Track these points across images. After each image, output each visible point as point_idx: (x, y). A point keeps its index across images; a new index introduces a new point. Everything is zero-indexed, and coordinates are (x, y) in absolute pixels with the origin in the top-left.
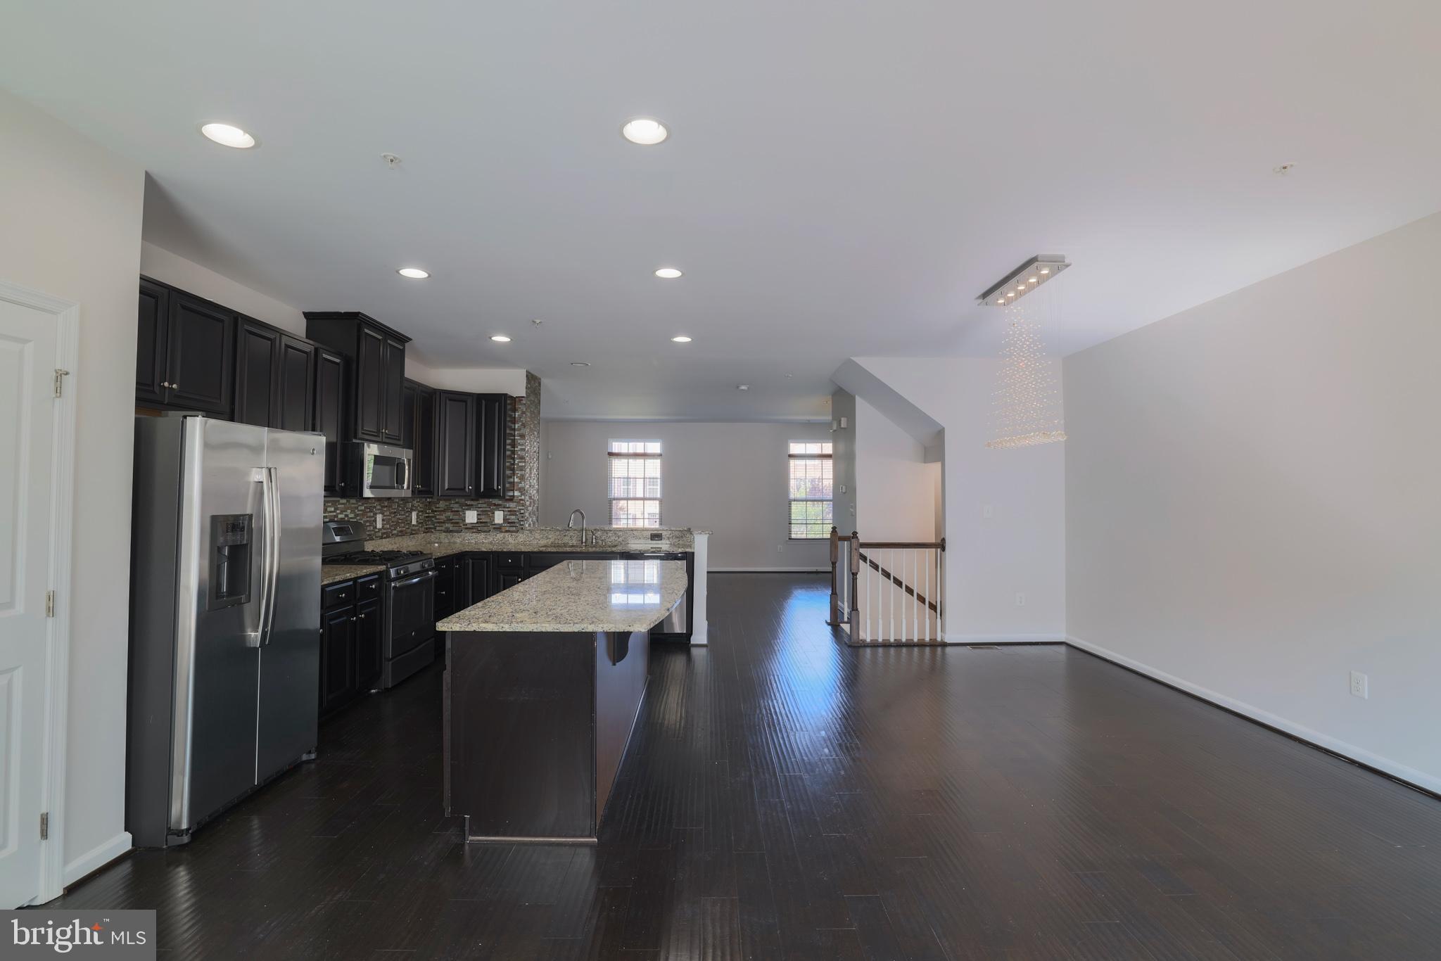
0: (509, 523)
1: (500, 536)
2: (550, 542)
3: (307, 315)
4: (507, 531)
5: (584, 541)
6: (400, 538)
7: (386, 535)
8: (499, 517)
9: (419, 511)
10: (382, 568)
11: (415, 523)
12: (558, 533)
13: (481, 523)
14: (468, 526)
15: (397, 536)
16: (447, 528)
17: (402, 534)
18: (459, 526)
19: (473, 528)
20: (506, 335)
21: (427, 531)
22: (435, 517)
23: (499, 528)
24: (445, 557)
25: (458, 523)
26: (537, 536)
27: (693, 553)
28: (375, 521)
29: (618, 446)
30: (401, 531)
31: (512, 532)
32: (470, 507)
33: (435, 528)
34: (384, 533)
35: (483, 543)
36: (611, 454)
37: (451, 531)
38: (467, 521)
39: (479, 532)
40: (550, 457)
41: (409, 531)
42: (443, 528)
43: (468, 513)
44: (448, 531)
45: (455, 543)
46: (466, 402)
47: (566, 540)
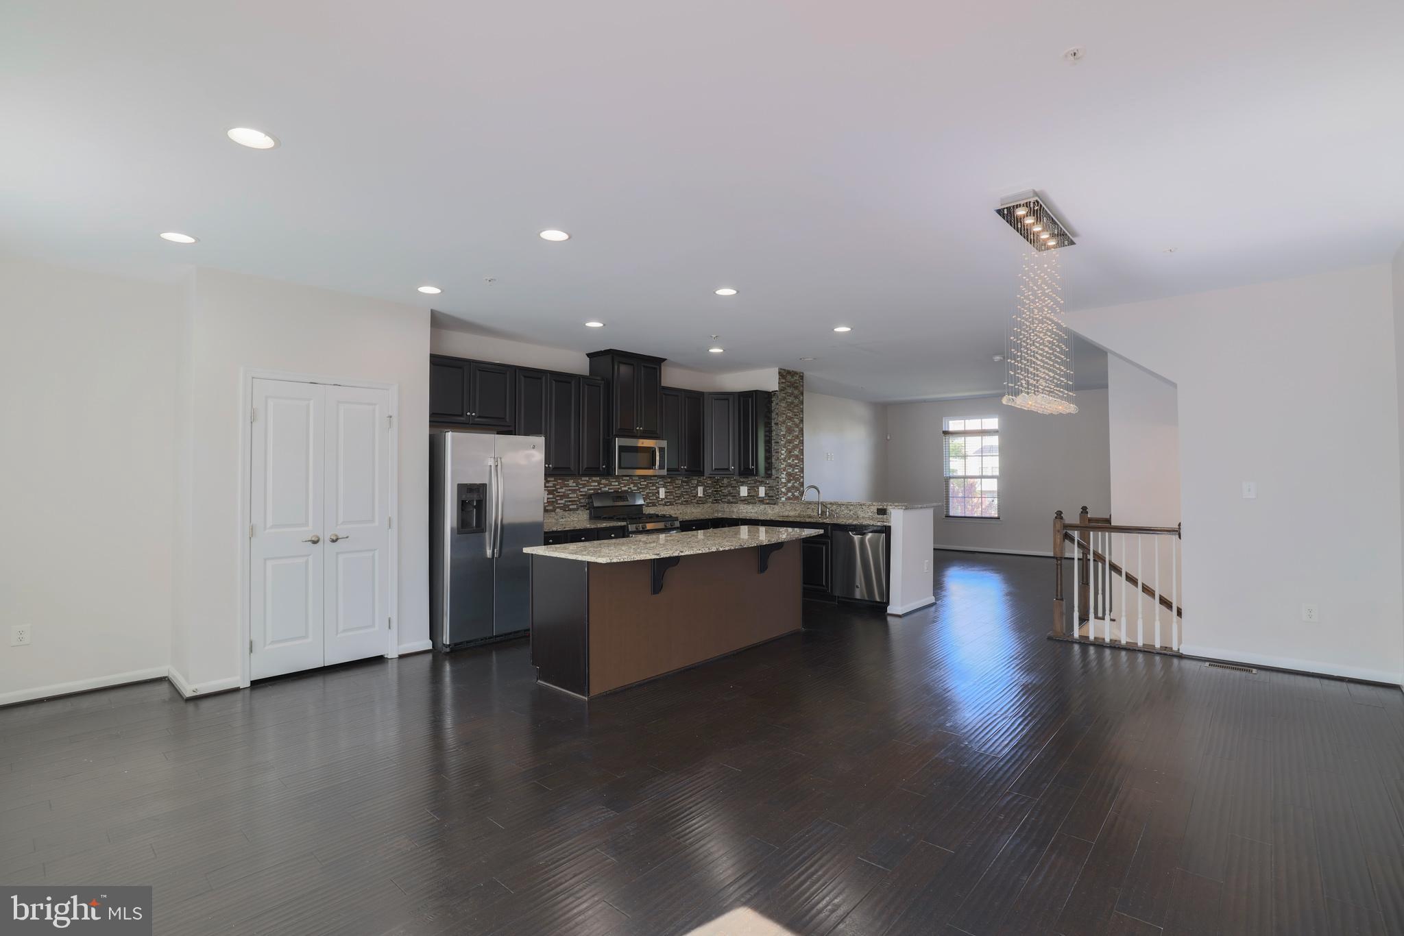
0: (769, 496)
1: (762, 507)
2: (797, 513)
3: (588, 355)
4: (768, 504)
5: (820, 512)
6: (683, 507)
7: (667, 503)
8: (762, 491)
9: (706, 487)
10: (623, 524)
11: (702, 495)
12: (803, 506)
13: (751, 496)
14: (742, 499)
15: (682, 504)
16: (729, 500)
17: (687, 502)
18: (737, 499)
19: (745, 501)
20: (721, 348)
21: (717, 501)
22: (721, 491)
23: (762, 501)
24: (694, 520)
25: (735, 496)
26: (788, 508)
27: (890, 527)
28: (658, 493)
29: (954, 425)
30: (687, 501)
31: (771, 504)
32: (743, 484)
33: (721, 500)
34: (668, 502)
35: (751, 513)
36: (946, 433)
37: (732, 503)
38: (741, 495)
39: (749, 503)
40: (888, 438)
41: (695, 501)
42: (726, 500)
43: (741, 488)
44: (729, 502)
45: (733, 512)
46: (728, 400)
47: (809, 512)
